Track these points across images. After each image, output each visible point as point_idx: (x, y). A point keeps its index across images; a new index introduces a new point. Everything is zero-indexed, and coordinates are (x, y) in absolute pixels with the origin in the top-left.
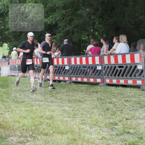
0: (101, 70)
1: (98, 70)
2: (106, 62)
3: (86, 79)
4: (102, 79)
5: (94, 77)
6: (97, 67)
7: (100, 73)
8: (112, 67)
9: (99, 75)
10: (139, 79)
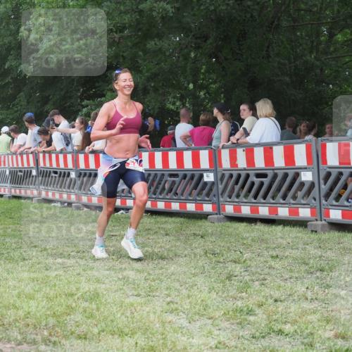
0: (213, 183)
1: (206, 183)
2: (226, 163)
3: (178, 204)
4: (217, 205)
5: (196, 200)
6: (205, 175)
7: (211, 190)
8: (239, 176)
9: (208, 195)
10: (304, 204)
